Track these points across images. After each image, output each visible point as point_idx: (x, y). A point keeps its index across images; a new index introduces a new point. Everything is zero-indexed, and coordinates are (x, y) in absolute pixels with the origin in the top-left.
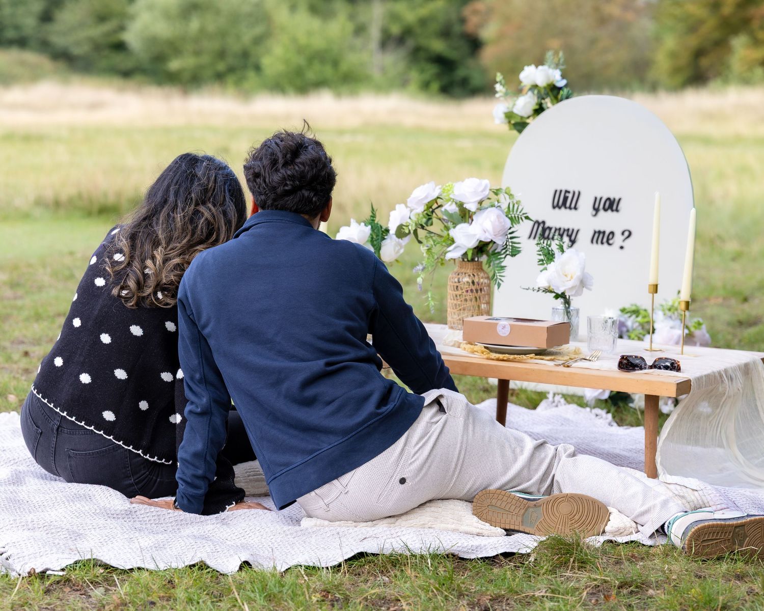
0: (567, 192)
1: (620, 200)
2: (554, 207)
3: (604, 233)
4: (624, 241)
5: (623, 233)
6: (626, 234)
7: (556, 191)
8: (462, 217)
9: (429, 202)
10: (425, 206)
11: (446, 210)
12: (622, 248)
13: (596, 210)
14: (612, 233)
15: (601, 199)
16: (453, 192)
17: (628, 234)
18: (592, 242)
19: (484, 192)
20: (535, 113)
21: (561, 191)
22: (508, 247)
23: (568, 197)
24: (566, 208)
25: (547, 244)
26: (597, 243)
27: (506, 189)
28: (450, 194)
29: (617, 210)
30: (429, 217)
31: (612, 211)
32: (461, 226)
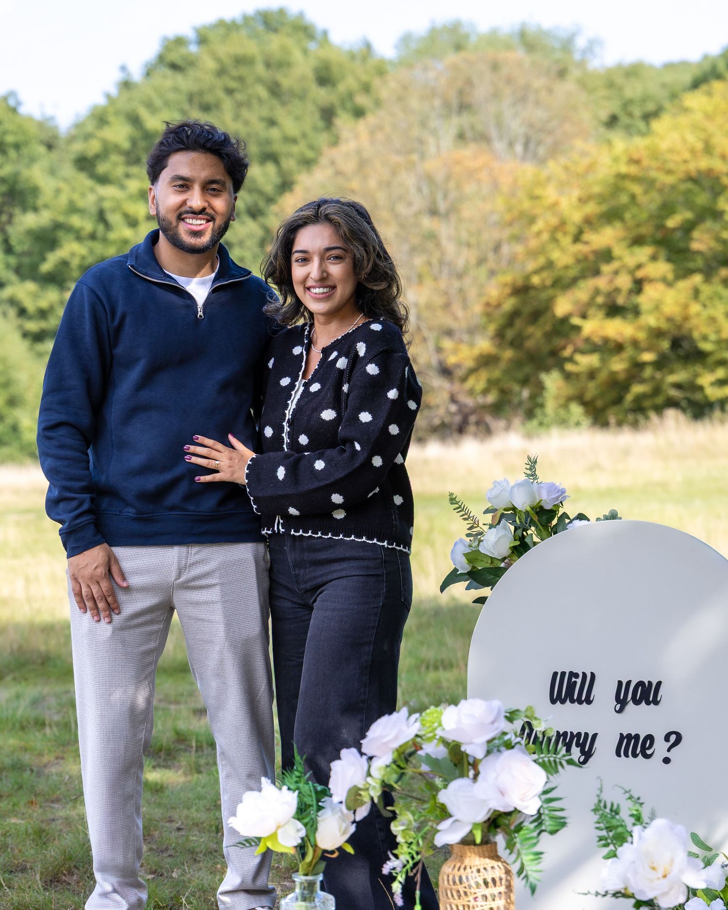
0: (573, 675)
1: (659, 684)
2: (553, 702)
3: (637, 736)
4: (669, 750)
5: (667, 738)
6: (673, 738)
7: (555, 674)
8: (455, 765)
9: (400, 747)
10: (393, 752)
11: (428, 755)
12: (667, 761)
13: (621, 703)
14: (650, 738)
15: (629, 683)
16: (440, 725)
17: (675, 739)
18: (618, 754)
19: (496, 724)
20: (513, 552)
21: (563, 674)
22: (543, 817)
23: (575, 682)
24: (572, 701)
25: (611, 810)
26: (626, 755)
27: (526, 711)
28: (435, 729)
29: (656, 702)
30: (403, 771)
31: (648, 703)
32: (457, 785)
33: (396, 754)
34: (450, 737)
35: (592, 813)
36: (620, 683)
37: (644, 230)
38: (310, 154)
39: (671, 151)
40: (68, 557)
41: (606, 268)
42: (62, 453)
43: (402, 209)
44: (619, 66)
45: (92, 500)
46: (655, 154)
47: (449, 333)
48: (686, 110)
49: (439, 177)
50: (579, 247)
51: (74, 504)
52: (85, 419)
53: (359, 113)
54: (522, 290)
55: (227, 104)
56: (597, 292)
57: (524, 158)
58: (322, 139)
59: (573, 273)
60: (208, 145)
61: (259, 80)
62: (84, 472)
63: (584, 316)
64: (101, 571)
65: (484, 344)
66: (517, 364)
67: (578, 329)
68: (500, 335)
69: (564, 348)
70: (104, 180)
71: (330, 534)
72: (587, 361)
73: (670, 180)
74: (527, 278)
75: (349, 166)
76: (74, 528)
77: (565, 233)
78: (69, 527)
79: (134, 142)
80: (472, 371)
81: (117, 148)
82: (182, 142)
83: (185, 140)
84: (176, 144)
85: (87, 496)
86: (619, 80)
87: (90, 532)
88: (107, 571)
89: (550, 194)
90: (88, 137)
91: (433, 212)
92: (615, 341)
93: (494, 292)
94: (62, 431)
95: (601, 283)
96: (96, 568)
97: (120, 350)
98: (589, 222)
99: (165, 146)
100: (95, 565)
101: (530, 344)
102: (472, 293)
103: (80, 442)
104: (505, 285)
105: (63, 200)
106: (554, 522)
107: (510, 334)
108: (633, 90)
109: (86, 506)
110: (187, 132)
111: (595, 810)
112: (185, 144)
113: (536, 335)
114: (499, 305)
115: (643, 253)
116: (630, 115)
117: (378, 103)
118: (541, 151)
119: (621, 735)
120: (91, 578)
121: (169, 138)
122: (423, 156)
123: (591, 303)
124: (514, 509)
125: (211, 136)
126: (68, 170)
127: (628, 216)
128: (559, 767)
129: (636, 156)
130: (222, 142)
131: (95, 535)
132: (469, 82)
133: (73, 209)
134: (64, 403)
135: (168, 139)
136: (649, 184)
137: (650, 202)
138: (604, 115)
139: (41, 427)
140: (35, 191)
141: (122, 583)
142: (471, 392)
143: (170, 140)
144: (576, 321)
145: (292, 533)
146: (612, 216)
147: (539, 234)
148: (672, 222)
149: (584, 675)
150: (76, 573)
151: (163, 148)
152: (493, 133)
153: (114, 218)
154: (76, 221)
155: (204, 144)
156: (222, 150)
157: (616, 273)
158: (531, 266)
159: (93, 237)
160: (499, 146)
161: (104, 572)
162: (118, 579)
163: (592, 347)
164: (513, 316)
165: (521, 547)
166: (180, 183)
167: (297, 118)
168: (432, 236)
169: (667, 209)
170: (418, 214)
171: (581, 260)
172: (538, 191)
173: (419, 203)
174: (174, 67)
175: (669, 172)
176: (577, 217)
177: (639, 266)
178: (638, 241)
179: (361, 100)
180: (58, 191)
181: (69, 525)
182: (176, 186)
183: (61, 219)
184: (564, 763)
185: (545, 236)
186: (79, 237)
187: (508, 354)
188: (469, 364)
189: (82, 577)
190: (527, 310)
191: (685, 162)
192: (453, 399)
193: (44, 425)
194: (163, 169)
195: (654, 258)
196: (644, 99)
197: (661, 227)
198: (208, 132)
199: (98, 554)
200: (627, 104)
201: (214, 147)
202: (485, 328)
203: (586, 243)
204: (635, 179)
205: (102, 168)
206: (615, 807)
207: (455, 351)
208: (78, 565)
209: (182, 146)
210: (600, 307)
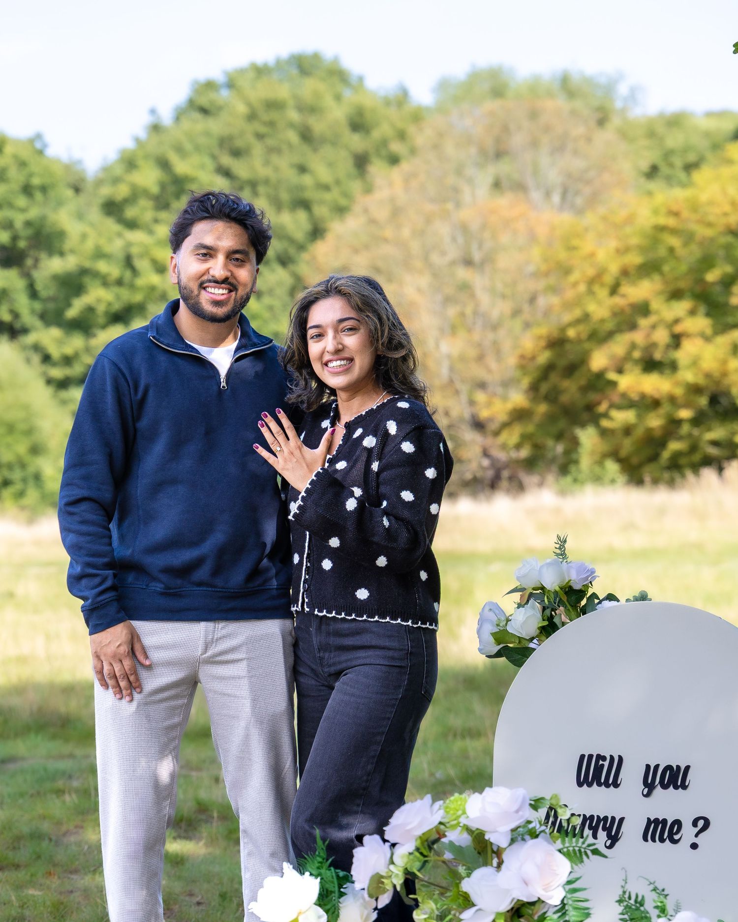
0: (600, 757)
1: (687, 768)
2: (580, 784)
3: (664, 821)
4: (696, 836)
5: (695, 824)
6: (701, 823)
7: (582, 757)
8: (479, 853)
9: (423, 834)
10: (416, 840)
11: (451, 842)
12: (694, 846)
13: (649, 787)
14: (678, 823)
15: (657, 767)
16: (464, 813)
17: (703, 824)
18: (645, 839)
19: (521, 813)
20: (541, 632)
21: (590, 756)
22: (567, 908)
23: (603, 765)
24: (599, 784)
25: (636, 901)
26: (654, 840)
27: (551, 799)
28: (459, 817)
29: (684, 787)
30: (426, 859)
31: (676, 787)
32: (482, 874)
33: (419, 842)
34: (474, 826)
35: (617, 904)
36: (648, 767)
37: (683, 284)
38: (343, 202)
39: (711, 203)
40: (91, 634)
41: (644, 323)
42: (84, 528)
43: (435, 258)
44: (661, 116)
45: (115, 576)
46: (695, 207)
47: (482, 385)
48: (729, 162)
49: (475, 226)
50: (617, 300)
51: (97, 580)
52: (107, 494)
53: (394, 160)
54: (557, 343)
55: (258, 150)
56: (633, 346)
57: (561, 208)
58: (356, 186)
59: (610, 326)
60: (233, 215)
61: (291, 125)
62: (108, 548)
63: (620, 371)
64: (124, 649)
65: (518, 398)
66: (551, 418)
67: (614, 384)
68: (534, 388)
69: (599, 403)
70: (132, 225)
71: (353, 615)
72: (622, 417)
73: (709, 232)
74: (563, 330)
75: (382, 214)
76: (96, 605)
77: (602, 285)
78: (92, 604)
79: (163, 186)
80: (505, 425)
81: (146, 193)
82: (207, 211)
83: (210, 209)
84: (200, 212)
85: (110, 572)
86: (660, 129)
87: (112, 609)
88: (130, 649)
89: (588, 245)
90: (116, 181)
91: (468, 262)
92: (652, 397)
93: (529, 342)
94: (84, 506)
95: (638, 337)
96: (119, 646)
97: (144, 423)
98: (625, 273)
99: (189, 214)
100: (119, 643)
101: (565, 398)
102: (507, 346)
103: (103, 517)
104: (540, 337)
105: (90, 245)
106: (584, 602)
107: (544, 388)
108: (674, 140)
109: (108, 583)
110: (211, 202)
111: (620, 901)
112: (210, 213)
113: (570, 389)
114: (533, 358)
115: (681, 307)
116: (671, 165)
117: (413, 151)
118: (579, 201)
119: (649, 819)
120: (114, 656)
121: (194, 206)
122: (458, 205)
123: (628, 357)
124: (543, 588)
125: (236, 206)
126: (95, 214)
127: (666, 268)
128: (584, 857)
129: (675, 208)
130: (247, 212)
131: (118, 612)
132: (506, 129)
133: (99, 254)
134: (86, 478)
135: (192, 207)
136: (688, 237)
137: (689, 255)
138: (645, 165)
139: (63, 503)
140: (61, 235)
141: (144, 661)
142: (504, 447)
143: (195, 209)
144: (612, 376)
145: (316, 612)
146: (649, 268)
147: (575, 285)
148: (712, 276)
149: (612, 758)
150: (99, 650)
151: (187, 216)
152: (530, 182)
153: (142, 264)
154: (102, 267)
155: (229, 213)
156: (246, 220)
157: (654, 327)
158: (567, 318)
159: (119, 282)
160: (536, 195)
161: (127, 650)
162: (141, 657)
163: (628, 403)
164: (548, 370)
165: (549, 628)
166: (204, 251)
167: (330, 165)
168: (465, 287)
169: (707, 262)
170: (453, 263)
171: (617, 313)
172: (575, 242)
173: (453, 253)
174: (204, 111)
175: (710, 225)
176: (614, 268)
177: (677, 321)
178: (676, 295)
179: (396, 147)
180: (84, 237)
181: (92, 602)
182: (199, 255)
183: (87, 264)
184: (589, 853)
185: (582, 288)
186: (105, 282)
187: (542, 408)
188: (502, 417)
189: (105, 655)
190: (563, 363)
191: (726, 214)
192: (486, 454)
193: (65, 500)
194: (186, 237)
195: (692, 312)
196: (686, 149)
197: (701, 281)
198: (234, 202)
199: (122, 631)
200: (668, 154)
201: (239, 217)
202: (518, 381)
203: (623, 296)
204: (674, 231)
205: (130, 213)
206: (639, 899)
207: (489, 404)
208: (101, 642)
209: (207, 215)
210: (636, 362)
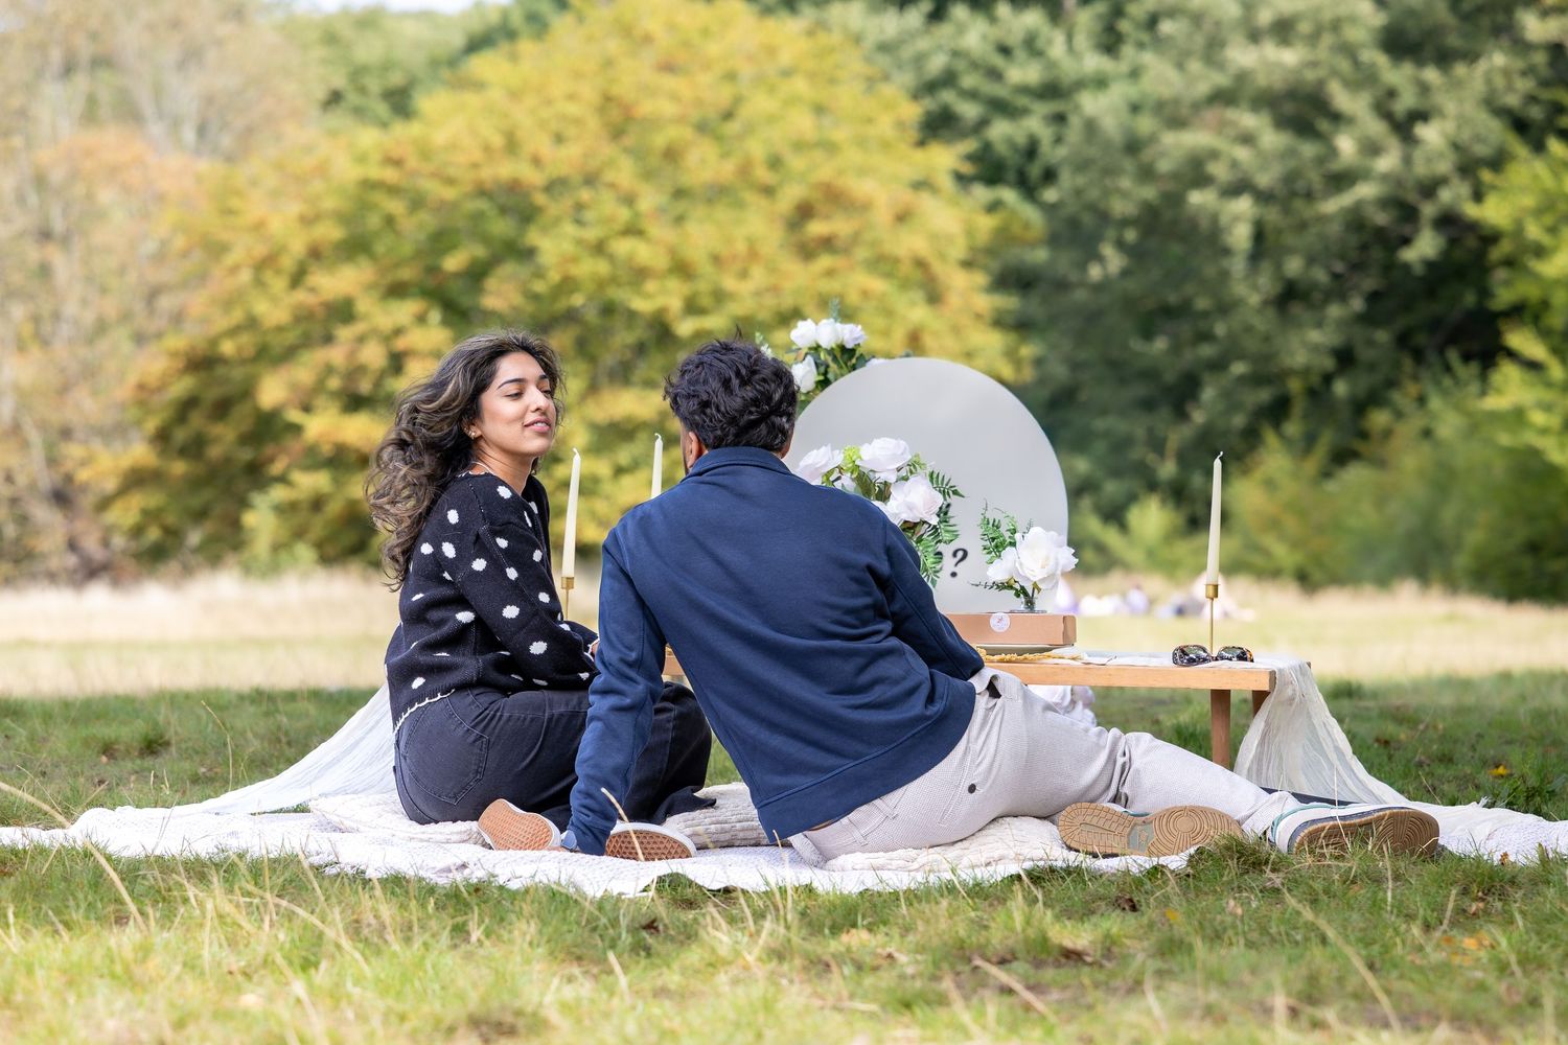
37: (406, 274)
39: (453, 146)
41: (345, 333)
46: (425, 153)
47: (68, 433)
48: (478, 86)
49: (57, 176)
50: (301, 296)
54: (202, 363)
56: (329, 370)
59: (291, 337)
63: (307, 408)
65: (139, 452)
66: (195, 483)
67: (296, 429)
68: (162, 438)
69: (271, 460)
72: (311, 482)
73: (449, 194)
74: (214, 342)
77: (278, 272)
80: (115, 496)
89: (255, 207)
91: (45, 235)
92: (357, 451)
93: (154, 364)
95: (336, 355)
98: (315, 253)
101: (215, 452)
104: (174, 354)
107: (181, 435)
113: (224, 438)
114: (161, 388)
115: (404, 311)
122: (29, 141)
123: (319, 387)
127: (380, 248)
129: (396, 153)
136: (417, 203)
137: (415, 227)
144: (294, 415)
146: (355, 247)
147: (234, 270)
148: (453, 263)
152: (148, 108)
157: (361, 340)
158: (222, 323)
163: (315, 459)
164: (187, 406)
168: (43, 272)
169: (442, 240)
170: (20, 236)
171: (303, 317)
172: (235, 203)
173: (20, 220)
175: (450, 181)
176: (298, 246)
177: (398, 332)
178: (397, 291)
185: (245, 276)
187: (179, 468)
188: (110, 485)
190: (212, 394)
191: (475, 166)
192: (73, 545)
195: (421, 319)
197: (433, 270)
200: (389, 64)
202: (138, 423)
203: (312, 290)
204: (393, 190)
210: (335, 395)
